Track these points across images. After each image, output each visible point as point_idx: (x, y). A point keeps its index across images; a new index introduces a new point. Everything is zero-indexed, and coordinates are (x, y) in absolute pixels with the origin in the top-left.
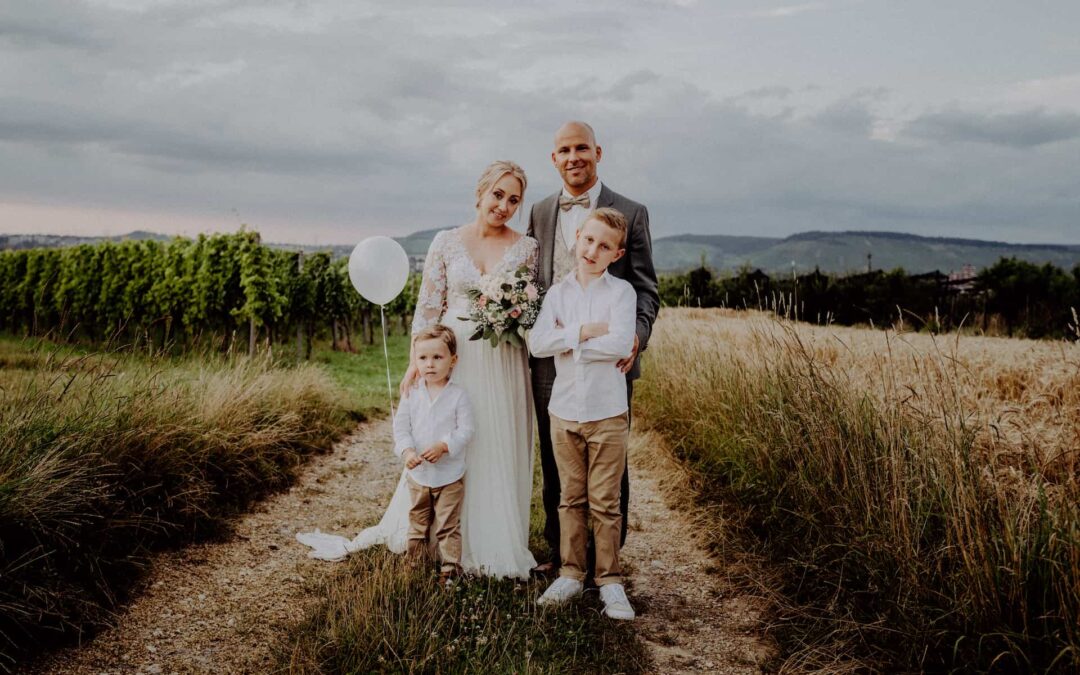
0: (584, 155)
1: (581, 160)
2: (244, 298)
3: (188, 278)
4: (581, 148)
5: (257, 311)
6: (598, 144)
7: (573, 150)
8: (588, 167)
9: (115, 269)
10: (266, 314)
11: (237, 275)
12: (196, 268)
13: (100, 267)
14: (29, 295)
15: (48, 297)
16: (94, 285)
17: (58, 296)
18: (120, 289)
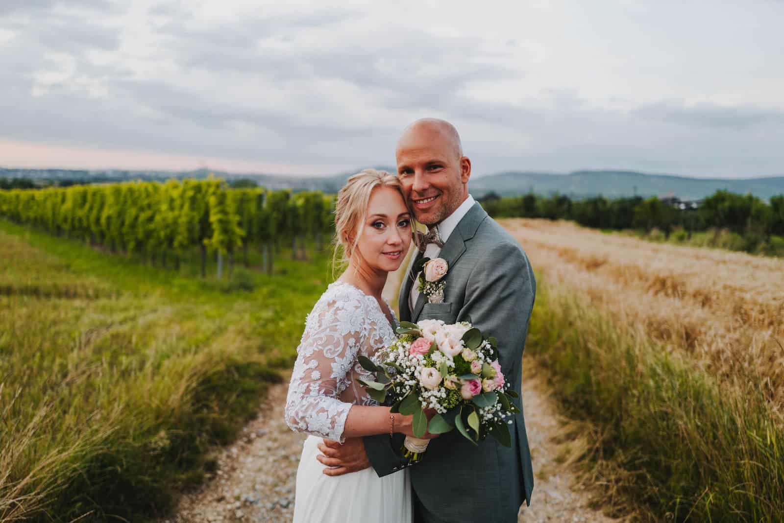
0: (439, 179)
1: (433, 186)
2: (212, 231)
3: (176, 213)
4: (431, 167)
5: (222, 242)
6: (465, 154)
7: (418, 172)
8: (445, 197)
9: (134, 203)
10: (229, 246)
11: (207, 214)
12: (182, 206)
13: (125, 202)
14: (88, 217)
15: (98, 220)
16: (121, 214)
17: (103, 221)
18: (136, 218)
